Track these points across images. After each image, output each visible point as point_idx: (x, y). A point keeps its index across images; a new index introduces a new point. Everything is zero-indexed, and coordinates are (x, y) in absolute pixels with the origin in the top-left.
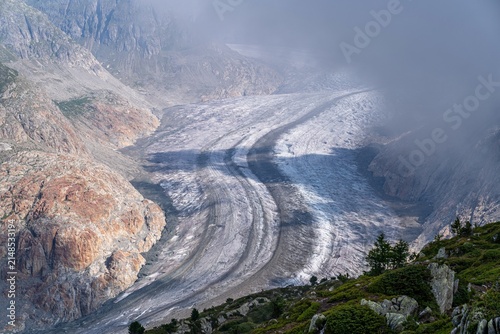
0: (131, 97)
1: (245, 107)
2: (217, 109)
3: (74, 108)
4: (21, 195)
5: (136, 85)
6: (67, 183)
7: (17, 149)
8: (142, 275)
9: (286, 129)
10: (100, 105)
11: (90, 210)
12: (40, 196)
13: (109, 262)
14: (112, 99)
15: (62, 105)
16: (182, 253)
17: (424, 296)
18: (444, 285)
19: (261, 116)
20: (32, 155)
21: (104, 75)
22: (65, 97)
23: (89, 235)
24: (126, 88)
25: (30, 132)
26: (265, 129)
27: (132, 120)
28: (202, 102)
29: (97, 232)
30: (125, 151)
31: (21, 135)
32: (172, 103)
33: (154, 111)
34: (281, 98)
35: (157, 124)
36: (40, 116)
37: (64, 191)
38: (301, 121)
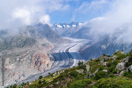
0: (51, 44)
1: (65, 45)
2: (61, 45)
3: (43, 45)
4: (37, 56)
5: (51, 42)
6: (43, 55)
7: (36, 50)
8: (52, 66)
9: (70, 48)
10: (47, 45)
11: (45, 58)
12: (39, 56)
13: (48, 65)
14: (48, 44)
15: (42, 45)
16: (57, 64)
17: (85, 69)
18: (88, 68)
19: (67, 46)
20: (38, 51)
21: (47, 41)
22: (42, 44)
23: (45, 61)
24: (50, 43)
25: (38, 48)
26: (68, 48)
27: (51, 47)
28: (60, 44)
29: (46, 61)
30: (50, 51)
31: (37, 49)
32: (56, 45)
33: (54, 45)
34: (70, 44)
35: (54, 47)
36: (39, 46)
37: (42, 56)
38: (72, 47)
